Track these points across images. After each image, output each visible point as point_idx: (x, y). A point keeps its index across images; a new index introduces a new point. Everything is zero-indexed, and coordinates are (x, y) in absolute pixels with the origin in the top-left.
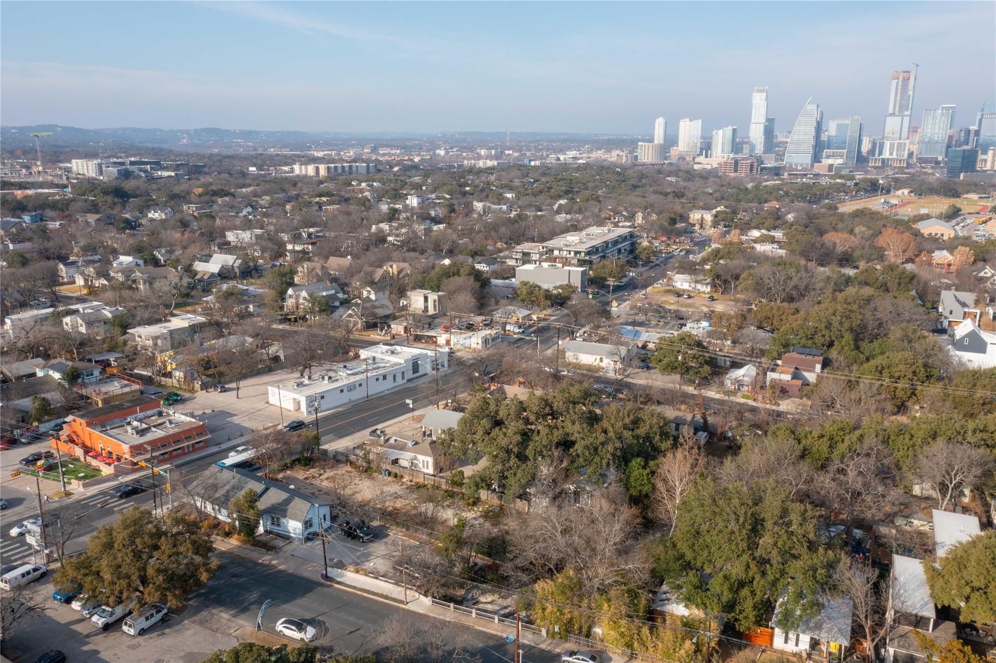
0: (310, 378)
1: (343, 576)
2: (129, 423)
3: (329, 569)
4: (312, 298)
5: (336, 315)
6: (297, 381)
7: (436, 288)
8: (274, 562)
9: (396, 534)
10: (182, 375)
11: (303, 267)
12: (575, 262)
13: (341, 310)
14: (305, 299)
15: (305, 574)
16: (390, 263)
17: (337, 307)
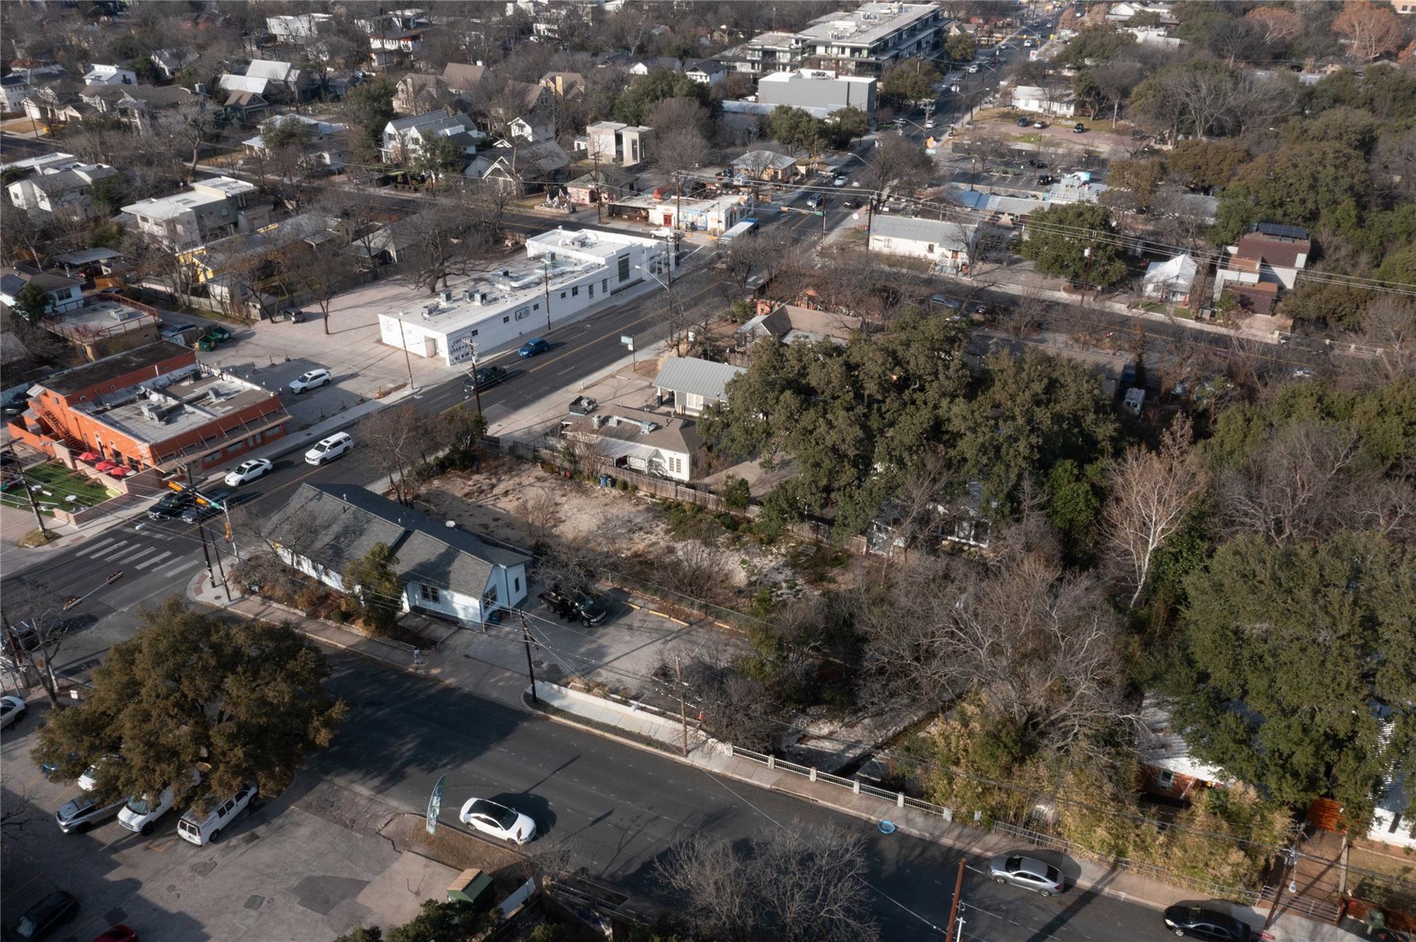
0: (448, 297)
1: (564, 697)
2: (144, 397)
3: (538, 683)
4: (431, 141)
5: (471, 171)
6: (429, 302)
7: (635, 119)
8: (435, 671)
9: (644, 607)
10: (225, 290)
11: (405, 82)
12: (852, 66)
13: (479, 163)
14: (416, 141)
15: (494, 695)
16: (550, 74)
17: (471, 158)
